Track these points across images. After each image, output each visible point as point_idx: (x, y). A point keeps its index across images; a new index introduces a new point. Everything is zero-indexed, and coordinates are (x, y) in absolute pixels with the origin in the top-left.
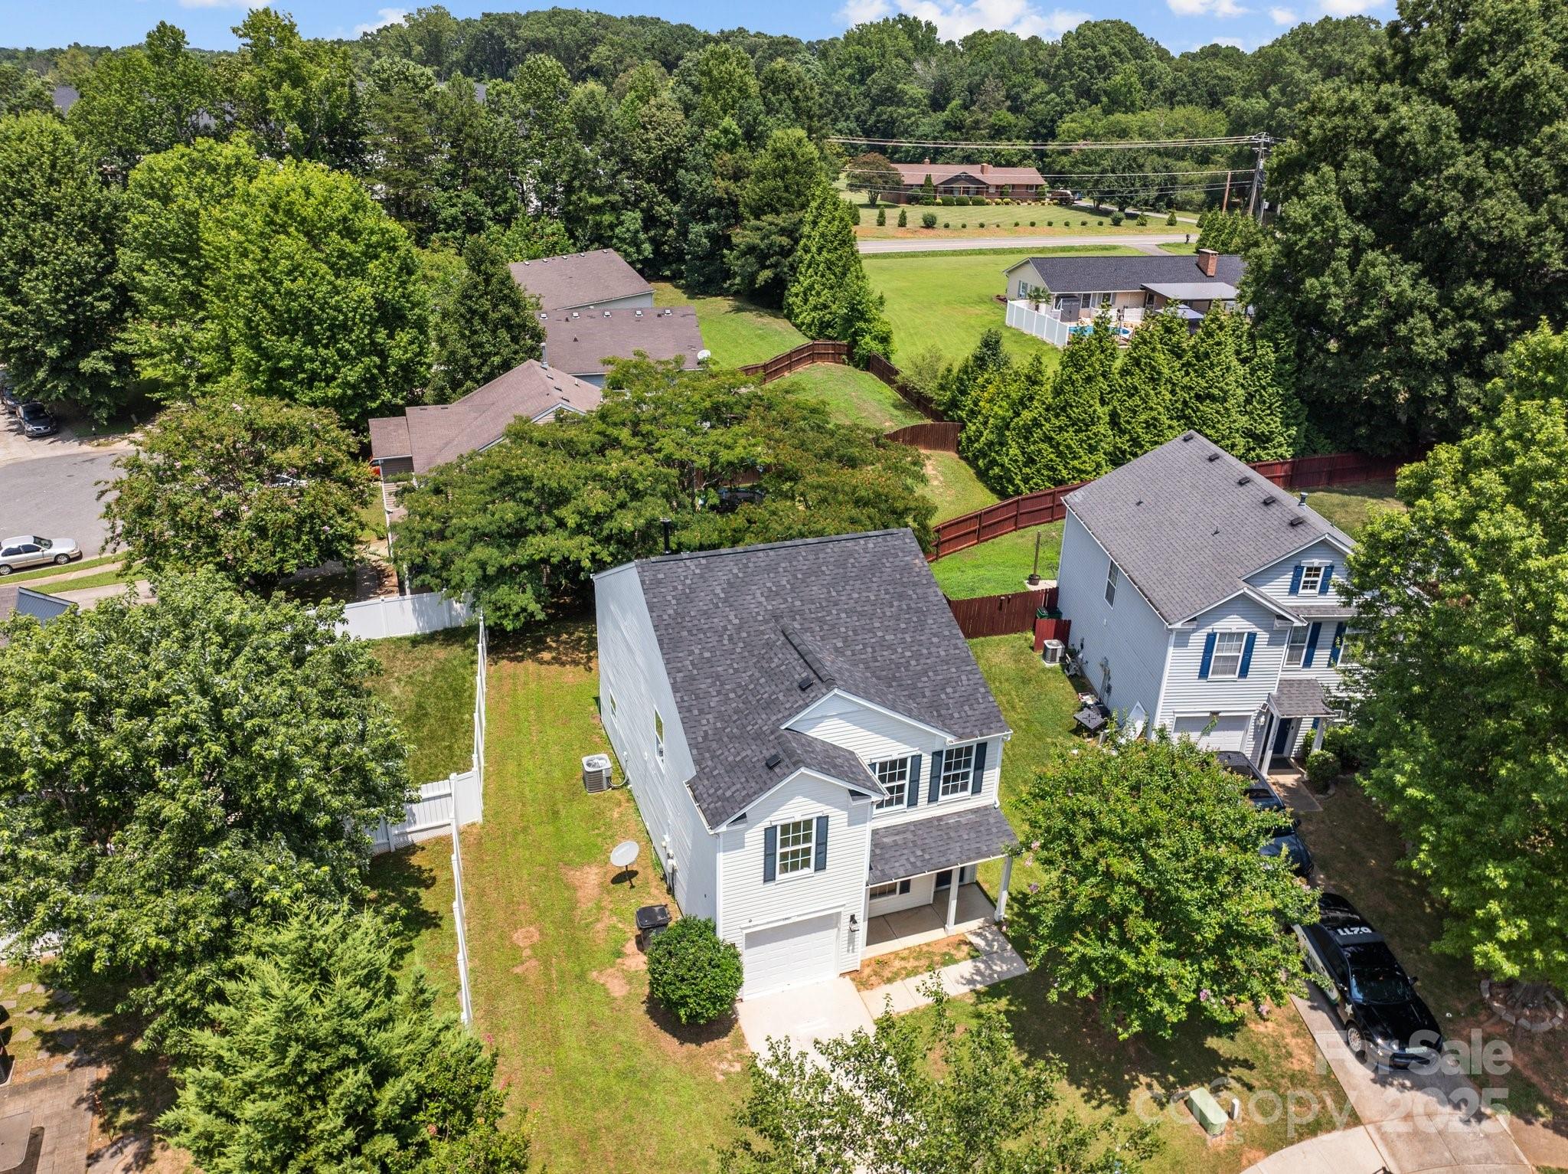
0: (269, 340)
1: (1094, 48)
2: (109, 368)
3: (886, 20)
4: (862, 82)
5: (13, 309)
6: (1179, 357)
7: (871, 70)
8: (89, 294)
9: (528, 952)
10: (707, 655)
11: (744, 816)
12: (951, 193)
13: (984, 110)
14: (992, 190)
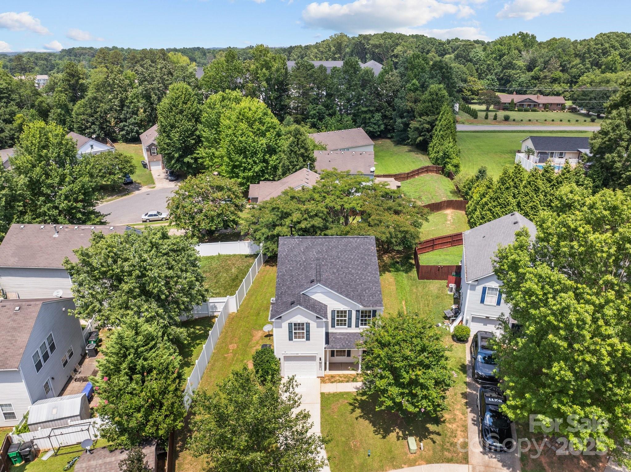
0: (233, 155)
1: (602, 45)
2: (192, 161)
3: (514, 34)
4: (499, 60)
5: (168, 141)
6: (550, 182)
7: (504, 55)
8: (190, 137)
9: (231, 351)
10: (291, 268)
11: (280, 317)
12: (521, 107)
13: (549, 71)
14: (541, 106)
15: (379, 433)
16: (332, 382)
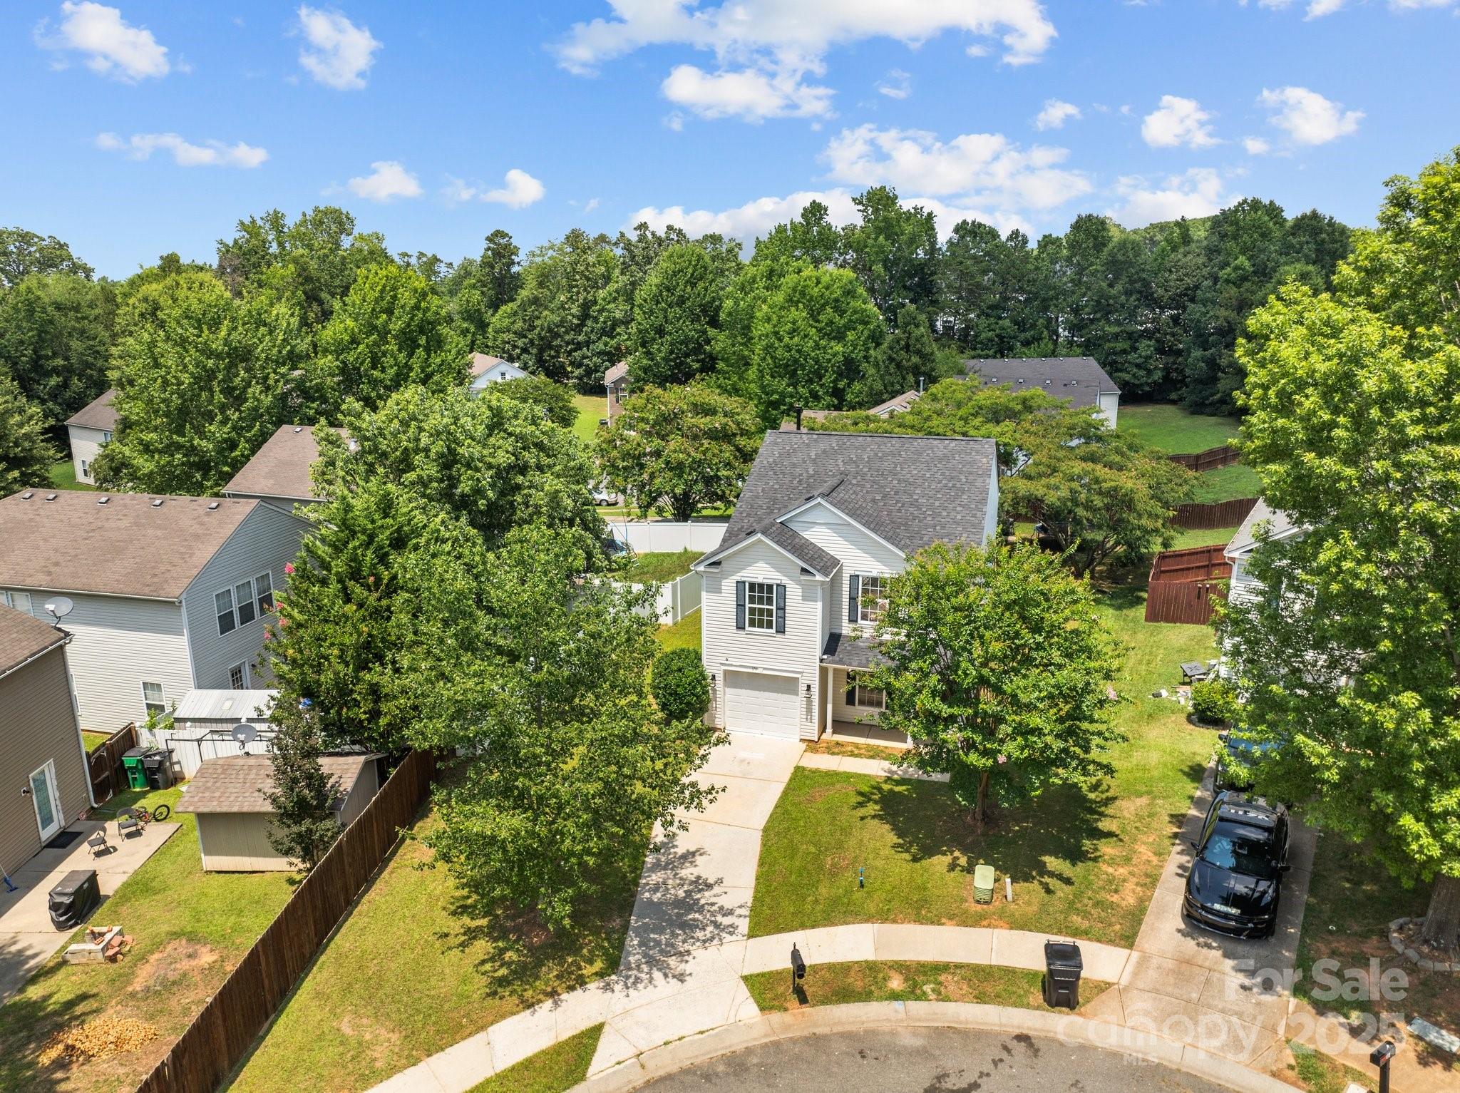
11: (717, 562)
15: (907, 851)
16: (833, 754)
